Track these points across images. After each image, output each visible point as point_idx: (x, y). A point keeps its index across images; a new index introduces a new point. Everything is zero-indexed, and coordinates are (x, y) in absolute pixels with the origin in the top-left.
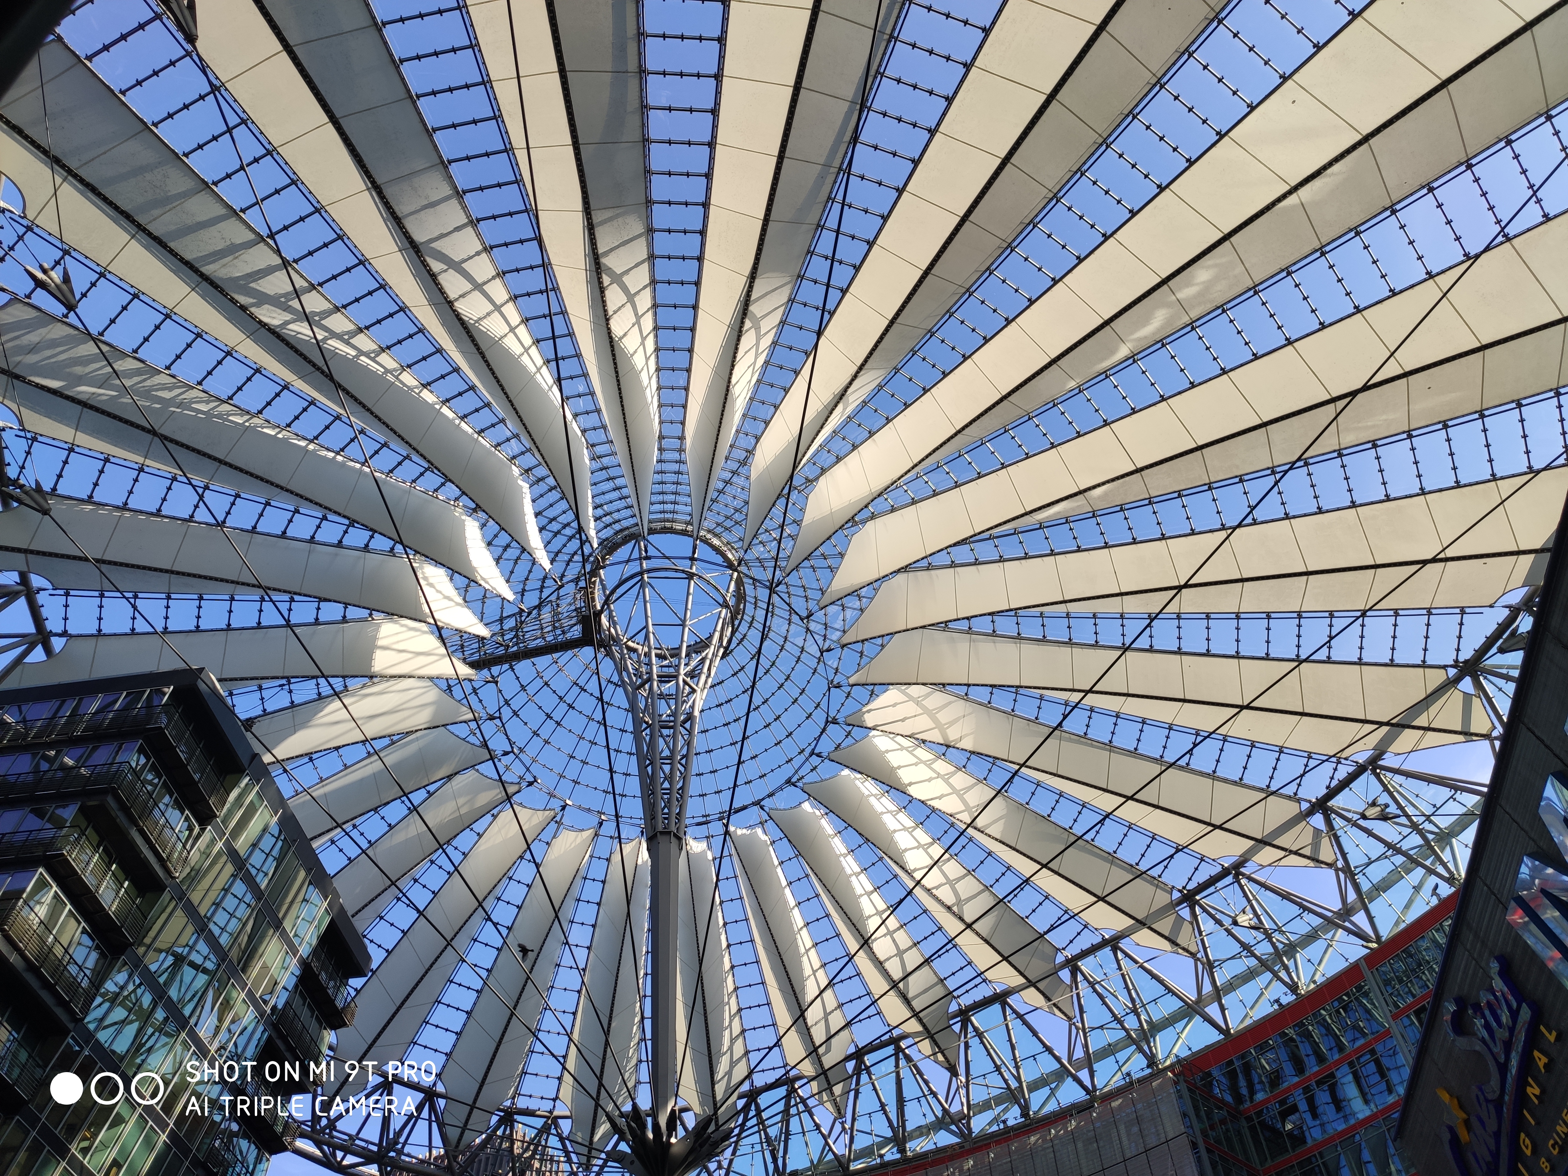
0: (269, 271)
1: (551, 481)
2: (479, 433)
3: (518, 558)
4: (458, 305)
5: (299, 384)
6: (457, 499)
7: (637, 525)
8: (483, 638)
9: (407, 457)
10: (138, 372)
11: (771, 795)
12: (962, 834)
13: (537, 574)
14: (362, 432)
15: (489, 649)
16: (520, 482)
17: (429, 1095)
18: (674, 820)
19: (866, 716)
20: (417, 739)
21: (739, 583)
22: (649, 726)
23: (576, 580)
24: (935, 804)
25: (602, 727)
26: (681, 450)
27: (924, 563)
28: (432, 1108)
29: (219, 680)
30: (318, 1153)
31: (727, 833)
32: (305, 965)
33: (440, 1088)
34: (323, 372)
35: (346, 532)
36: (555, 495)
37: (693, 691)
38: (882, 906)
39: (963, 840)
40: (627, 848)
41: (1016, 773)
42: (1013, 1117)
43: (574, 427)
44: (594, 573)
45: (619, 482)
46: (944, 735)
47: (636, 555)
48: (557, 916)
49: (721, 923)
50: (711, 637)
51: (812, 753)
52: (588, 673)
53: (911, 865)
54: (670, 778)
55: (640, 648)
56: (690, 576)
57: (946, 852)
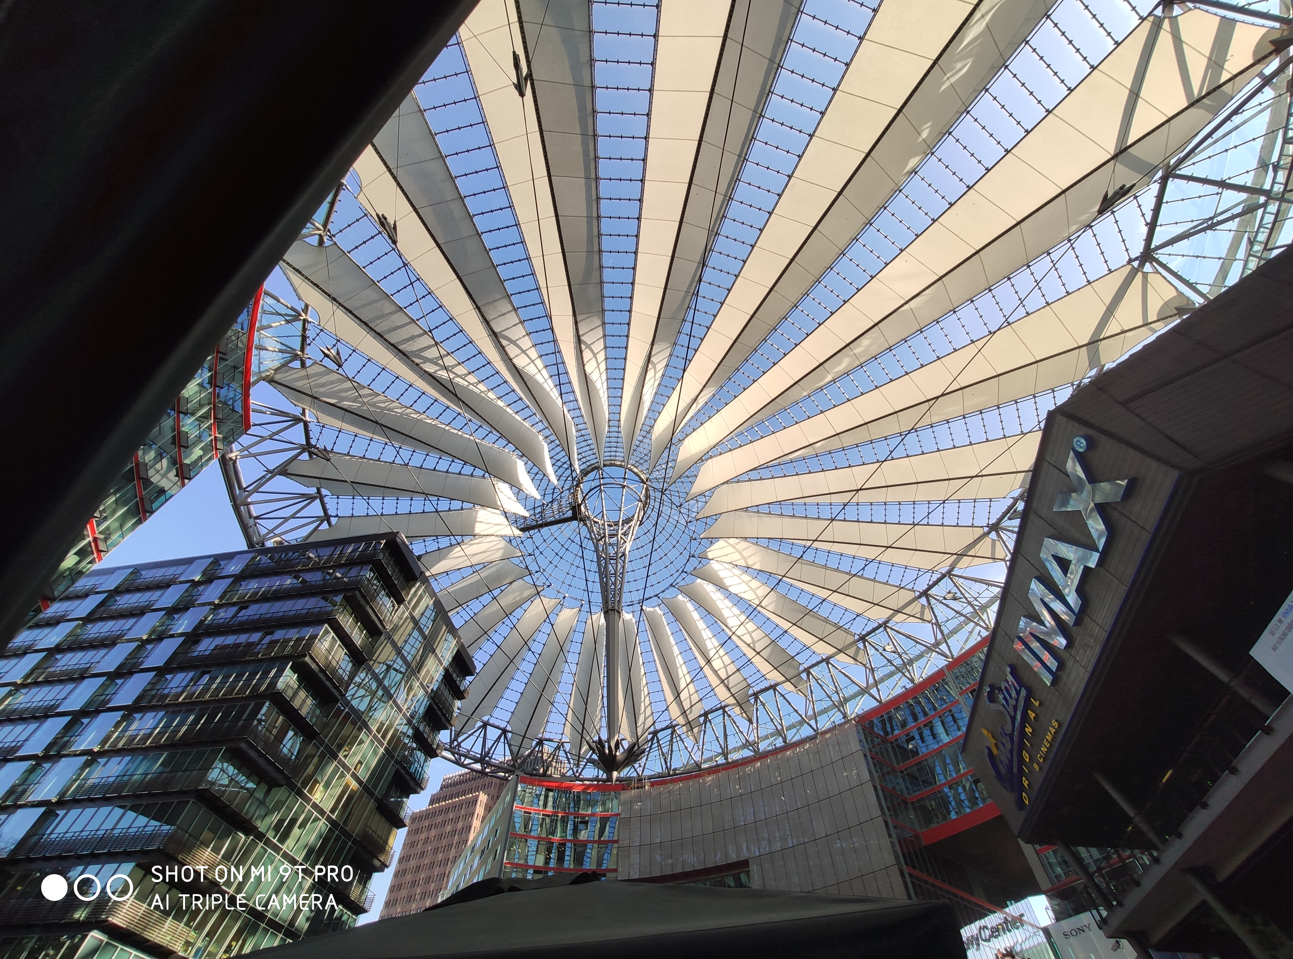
0: (430, 347)
1: (557, 442)
2: (524, 420)
3: (542, 479)
4: (514, 361)
5: (442, 399)
6: (513, 451)
7: (598, 462)
8: (526, 517)
9: (491, 432)
10: (370, 395)
11: (662, 592)
12: (755, 609)
13: (551, 487)
14: (470, 420)
15: (528, 522)
16: (543, 443)
17: (504, 731)
18: (616, 604)
19: (709, 553)
20: (496, 565)
21: (647, 490)
22: (604, 559)
23: (569, 489)
24: (742, 595)
25: (582, 559)
26: (619, 427)
27: (736, 479)
28: (505, 737)
29: (406, 537)
30: (453, 758)
31: (642, 609)
32: (446, 670)
33: (509, 728)
34: (453, 393)
35: (463, 467)
36: (559, 449)
37: (625, 542)
38: (716, 644)
39: (755, 613)
40: (594, 617)
41: (780, 581)
42: (779, 743)
43: (568, 416)
44: (578, 485)
45: (589, 442)
46: (746, 562)
47: (597, 477)
48: (562, 649)
49: (640, 652)
50: (633, 516)
51: (683, 571)
52: (575, 533)
53: (730, 625)
54: (615, 584)
55: (599, 521)
56: (624, 487)
57: (747, 618)
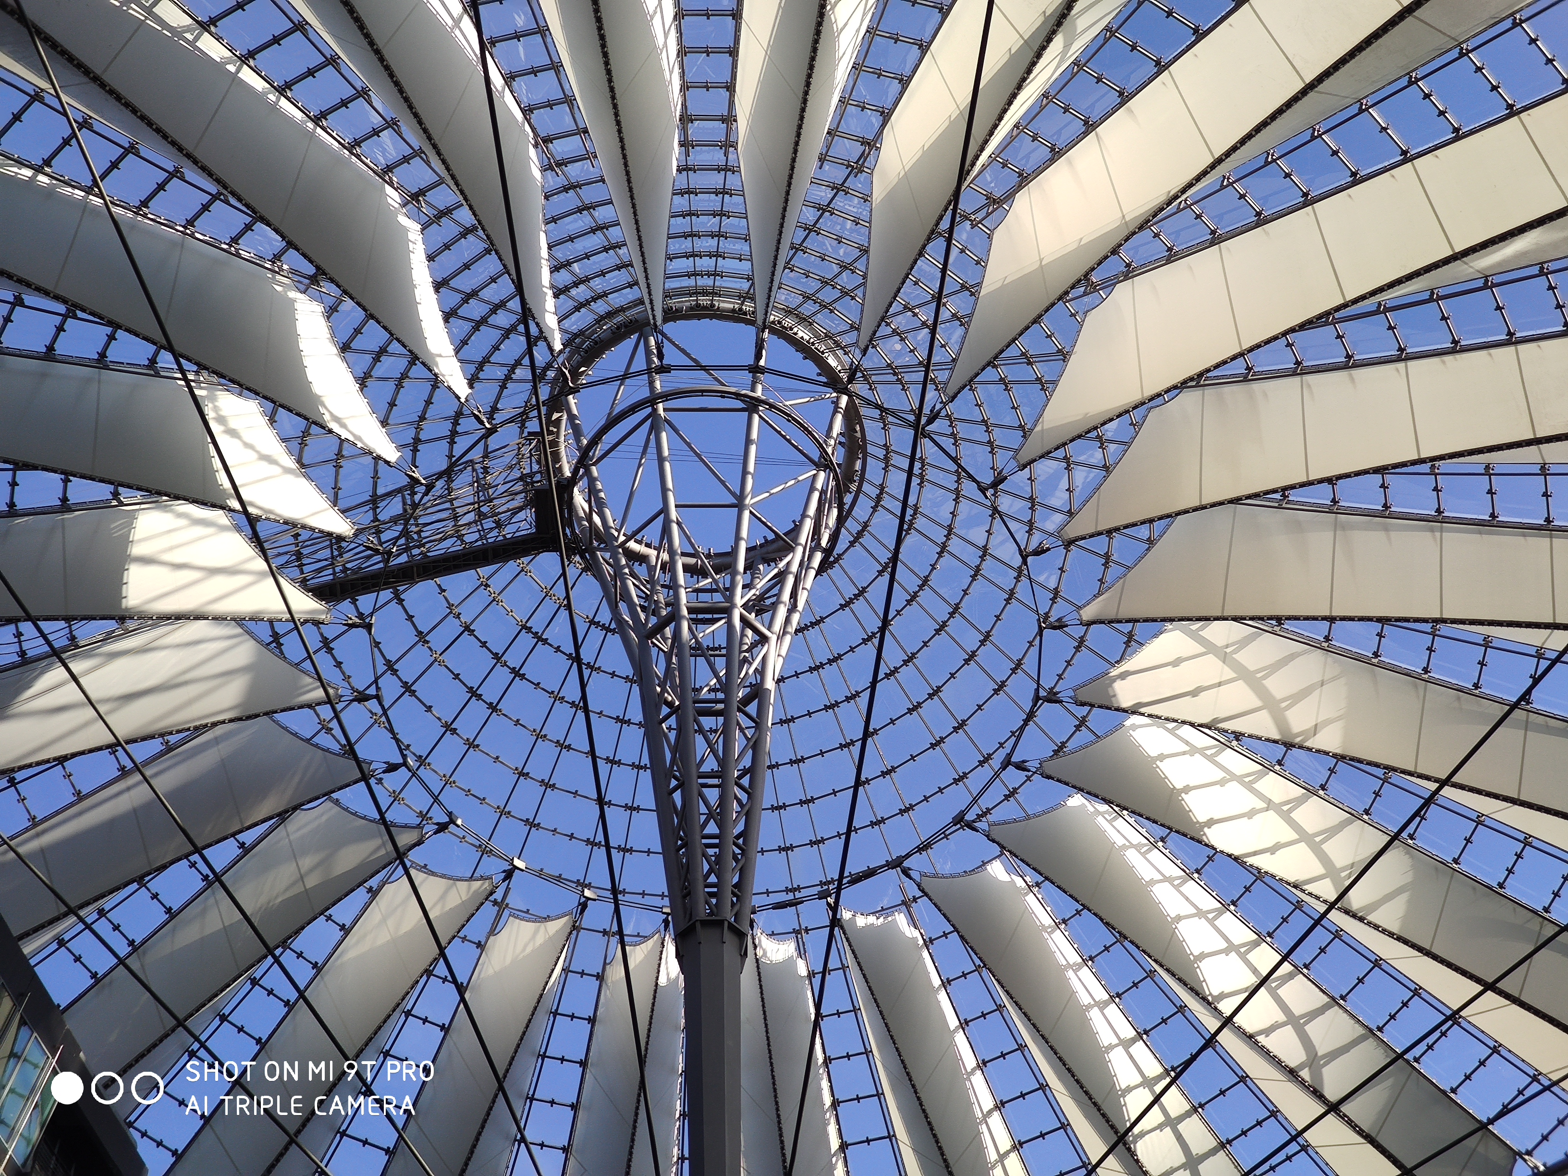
1: (465, 216)
3: (404, 376)
6: (277, 258)
7: (641, 302)
8: (340, 538)
9: (176, 174)
11: (923, 847)
12: (1317, 922)
13: (442, 408)
14: (85, 124)
15: (351, 560)
16: (403, 220)
18: (729, 898)
19: (1118, 686)
20: (217, 741)
21: (852, 417)
22: (674, 710)
23: (521, 418)
24: (1263, 862)
25: (581, 715)
26: (728, 145)
27: (1238, 367)
31: (835, 922)
35: (60, 329)
36: (473, 245)
37: (763, 639)
38: (1153, 1068)
39: (1320, 936)
40: (638, 955)
41: (1429, 801)
43: (508, 102)
44: (557, 403)
45: (603, 214)
46: (1280, 722)
47: (640, 364)
48: (501, 1088)
49: (827, 1100)
50: (796, 529)
51: (1007, 763)
52: (549, 607)
53: (1213, 986)
54: (719, 815)
55: (653, 553)
56: (752, 405)
57: (1284, 959)
